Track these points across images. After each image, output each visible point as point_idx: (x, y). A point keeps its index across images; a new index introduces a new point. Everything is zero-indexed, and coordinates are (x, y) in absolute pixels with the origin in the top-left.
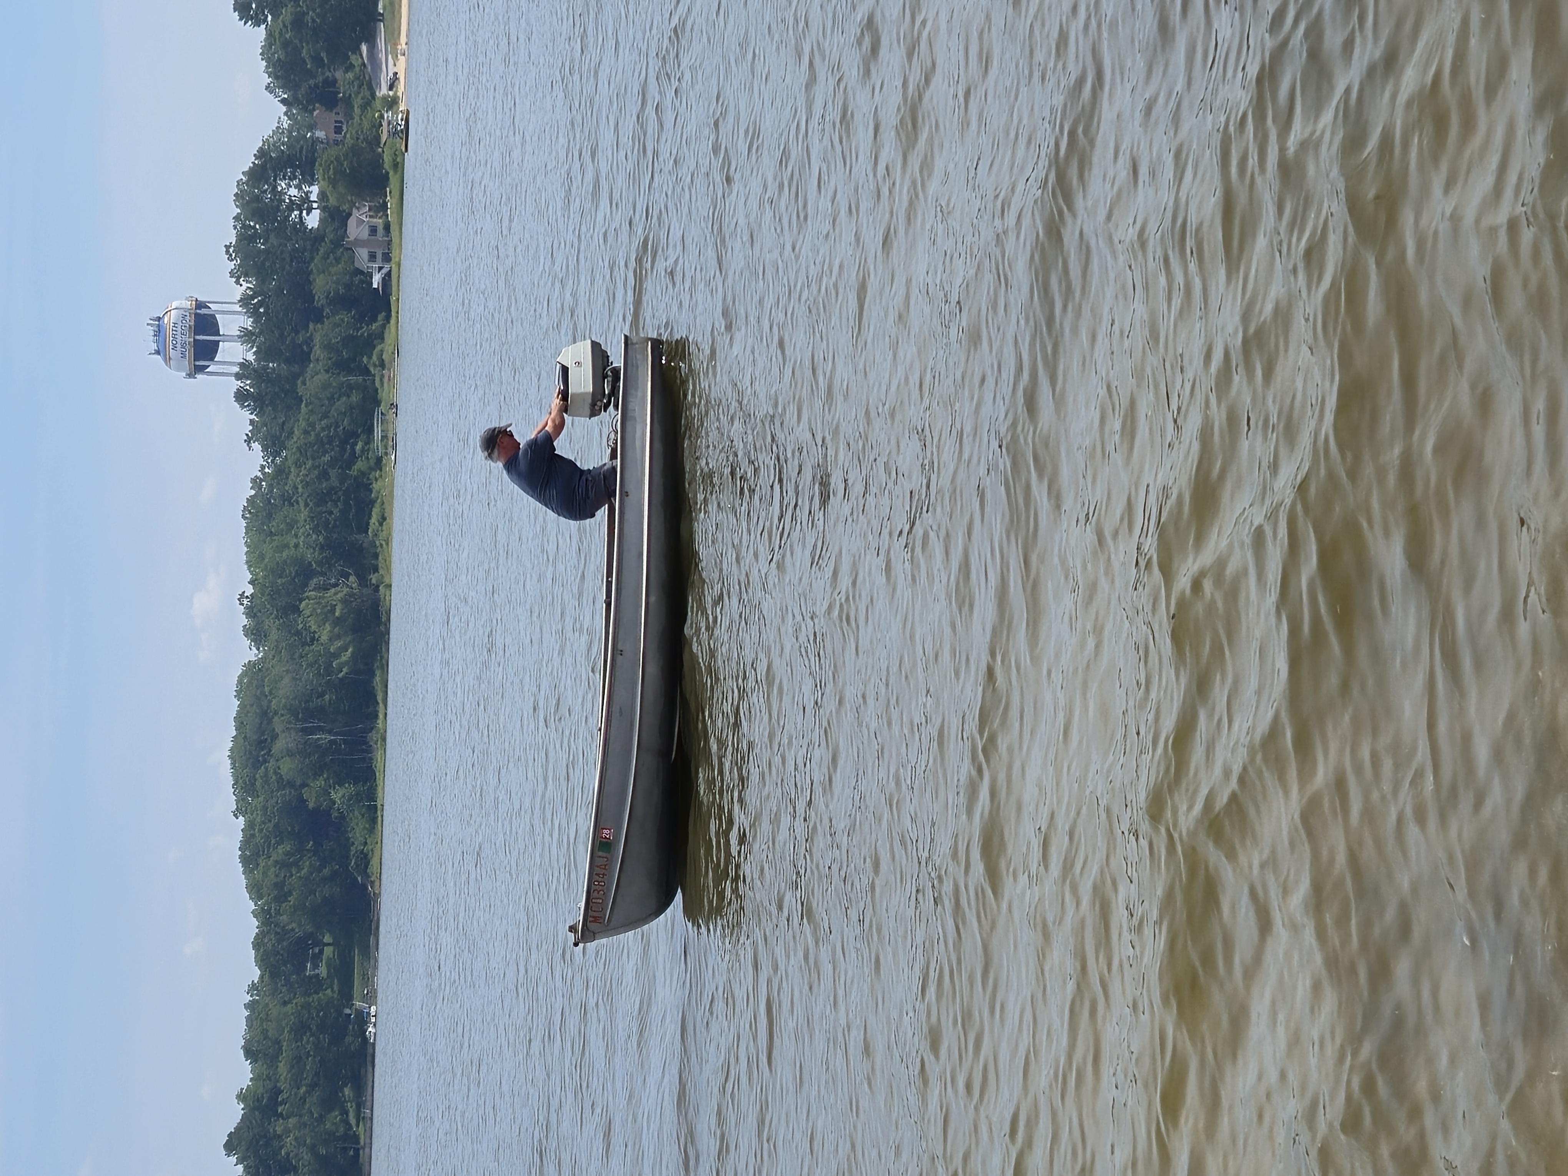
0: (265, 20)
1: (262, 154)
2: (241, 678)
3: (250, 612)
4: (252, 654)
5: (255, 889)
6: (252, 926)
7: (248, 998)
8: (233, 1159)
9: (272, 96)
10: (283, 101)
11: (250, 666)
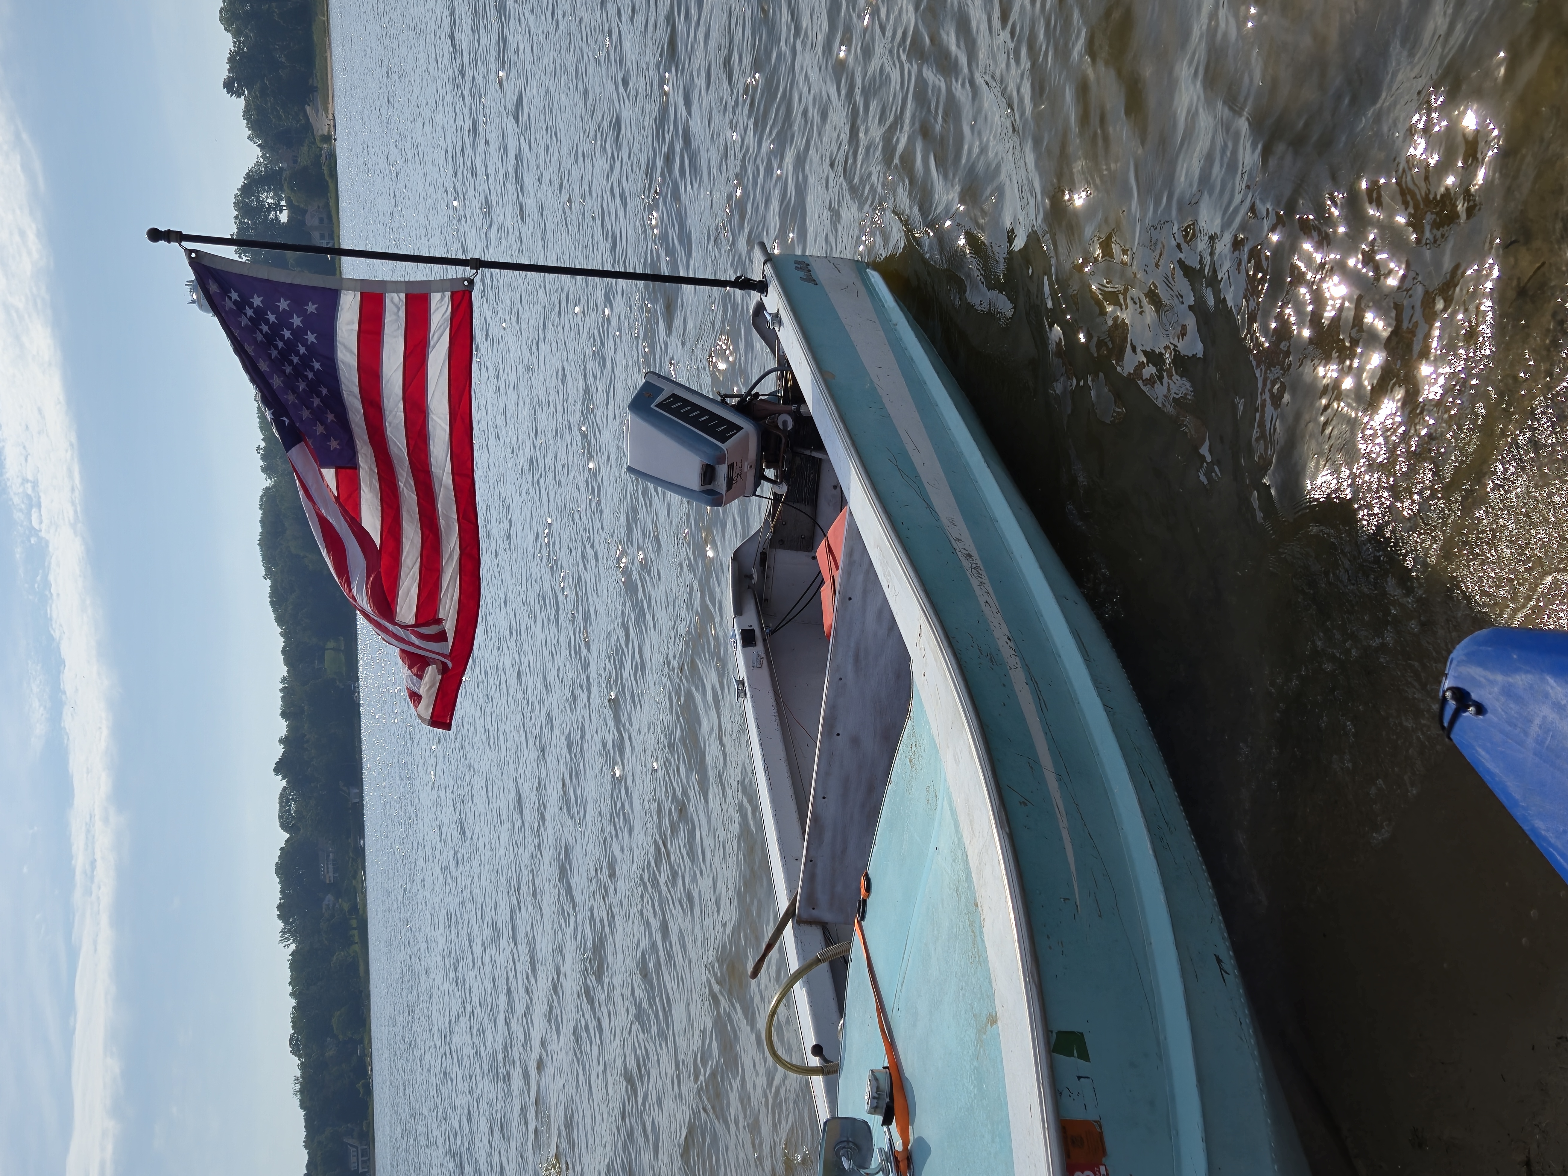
0: (243, 94)
1: (248, 176)
2: (262, 498)
3: (264, 458)
4: (268, 483)
5: (280, 620)
6: (280, 642)
7: (281, 686)
8: (280, 777)
9: (252, 143)
10: (259, 146)
11: (267, 489)
